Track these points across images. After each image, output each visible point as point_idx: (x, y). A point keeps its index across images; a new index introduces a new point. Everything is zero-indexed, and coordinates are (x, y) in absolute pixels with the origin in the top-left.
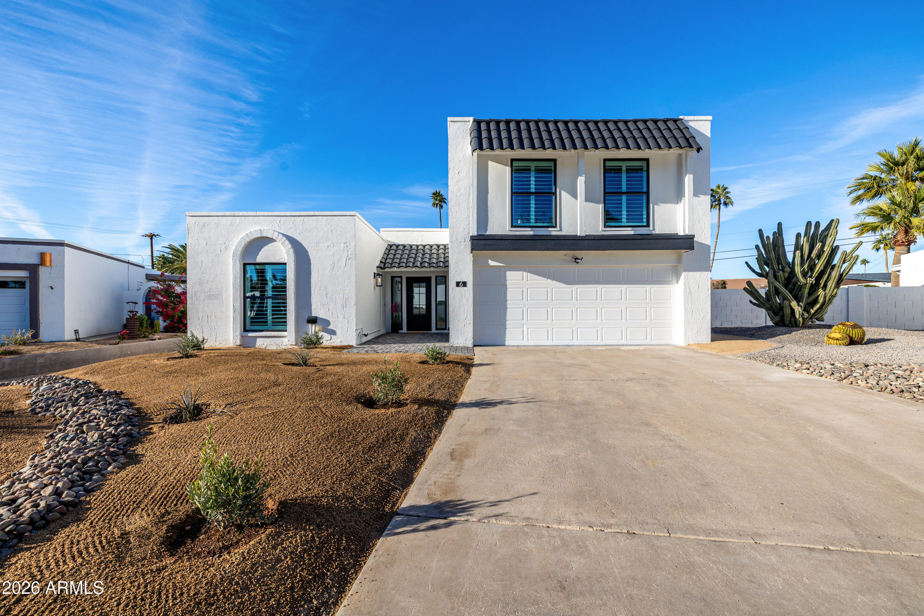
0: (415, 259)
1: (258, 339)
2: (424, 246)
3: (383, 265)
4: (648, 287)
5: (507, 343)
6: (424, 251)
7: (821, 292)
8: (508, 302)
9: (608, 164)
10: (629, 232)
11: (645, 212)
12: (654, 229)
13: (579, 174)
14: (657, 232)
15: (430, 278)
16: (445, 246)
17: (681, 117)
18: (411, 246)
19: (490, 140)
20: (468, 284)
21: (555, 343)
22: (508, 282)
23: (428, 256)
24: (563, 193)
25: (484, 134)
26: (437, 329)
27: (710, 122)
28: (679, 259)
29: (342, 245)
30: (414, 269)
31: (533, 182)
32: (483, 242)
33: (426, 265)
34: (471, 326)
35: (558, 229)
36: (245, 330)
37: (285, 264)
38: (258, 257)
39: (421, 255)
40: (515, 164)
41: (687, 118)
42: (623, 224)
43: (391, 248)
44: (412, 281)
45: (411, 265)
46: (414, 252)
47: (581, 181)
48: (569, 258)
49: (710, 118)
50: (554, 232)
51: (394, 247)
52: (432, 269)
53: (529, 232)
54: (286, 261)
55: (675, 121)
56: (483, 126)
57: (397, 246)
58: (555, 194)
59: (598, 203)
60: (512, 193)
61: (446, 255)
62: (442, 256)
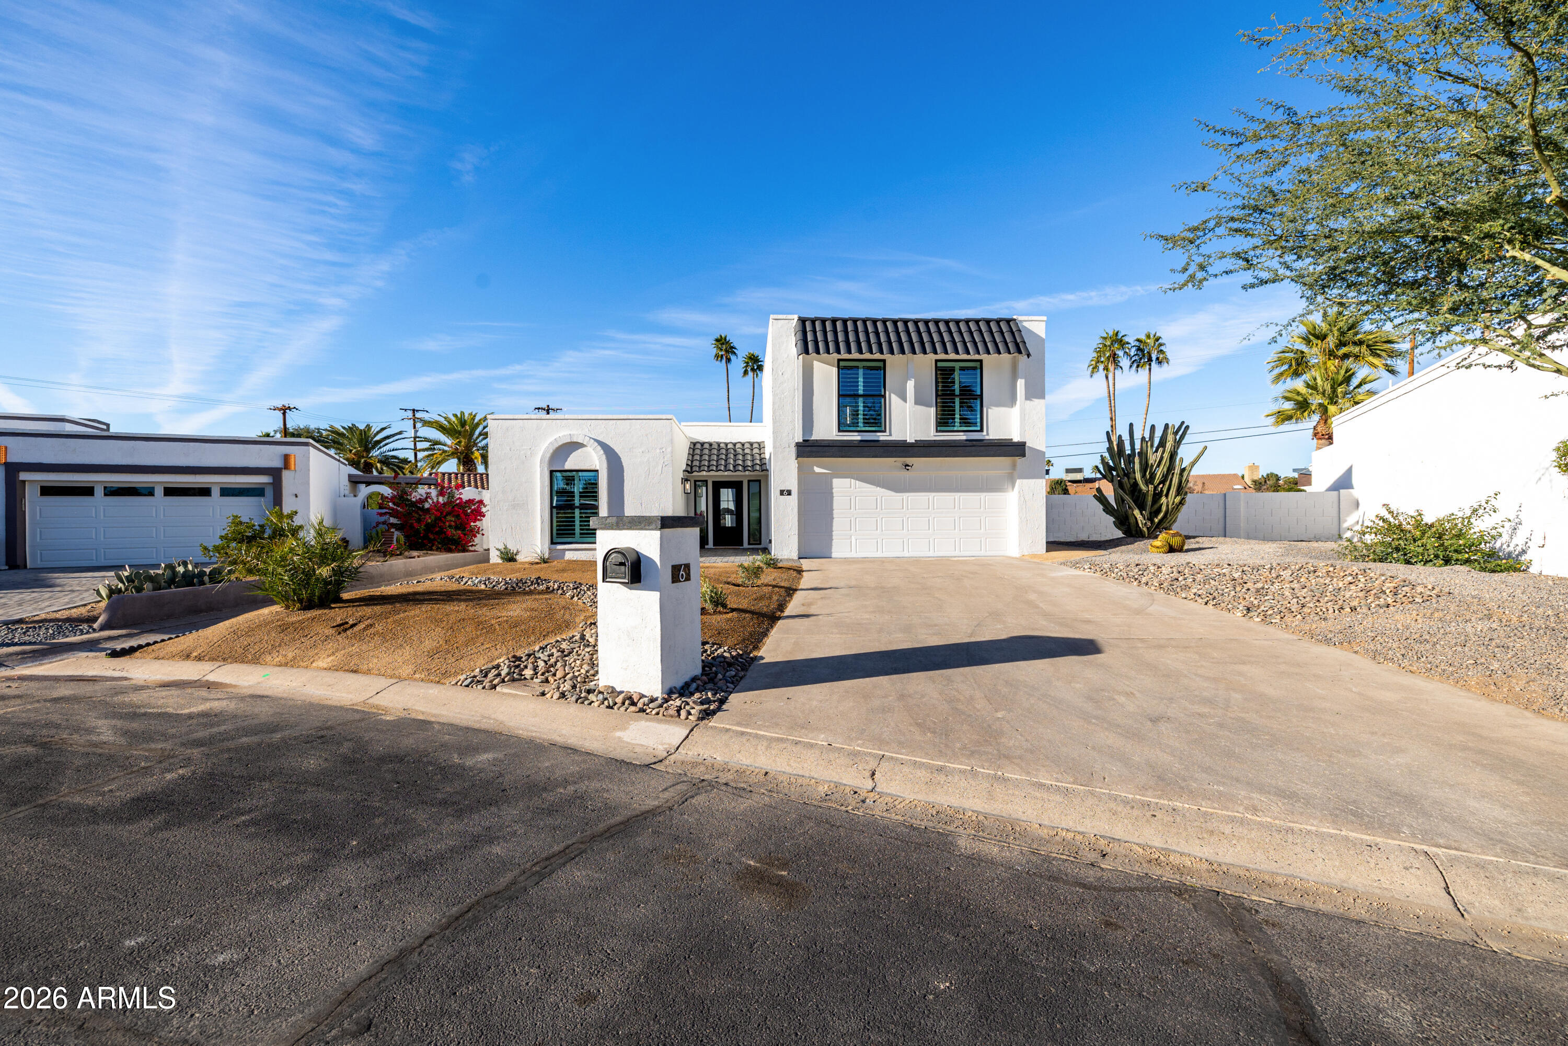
0: (726, 461)
1: (567, 553)
2: (735, 445)
3: (690, 469)
4: (983, 495)
5: (834, 555)
6: (735, 451)
7: (1164, 499)
8: (835, 512)
9: (939, 364)
10: (962, 437)
11: (979, 416)
12: (988, 434)
13: (908, 378)
14: (991, 437)
15: (741, 482)
16: (759, 444)
17: (1015, 317)
18: (719, 444)
19: (816, 342)
20: (793, 493)
21: (885, 555)
22: (834, 490)
23: (740, 457)
24: (893, 396)
25: (810, 337)
26: (749, 544)
27: (1044, 324)
28: (1014, 466)
29: (658, 451)
30: (726, 473)
31: (861, 384)
32: (809, 449)
33: (740, 468)
34: (796, 537)
35: (887, 433)
36: (552, 543)
37: (597, 471)
38: (567, 463)
39: (732, 456)
40: (842, 364)
41: (1020, 318)
42: (955, 429)
43: (695, 447)
44: (718, 486)
45: (722, 468)
46: (724, 451)
47: (910, 385)
48: (900, 465)
49: (1045, 318)
50: (882, 437)
51: (698, 446)
52: (747, 473)
53: (856, 437)
54: (598, 468)
55: (1008, 321)
56: (808, 324)
57: (702, 444)
58: (884, 396)
59: (929, 406)
60: (839, 396)
61: (762, 456)
62: (758, 457)
